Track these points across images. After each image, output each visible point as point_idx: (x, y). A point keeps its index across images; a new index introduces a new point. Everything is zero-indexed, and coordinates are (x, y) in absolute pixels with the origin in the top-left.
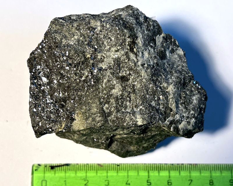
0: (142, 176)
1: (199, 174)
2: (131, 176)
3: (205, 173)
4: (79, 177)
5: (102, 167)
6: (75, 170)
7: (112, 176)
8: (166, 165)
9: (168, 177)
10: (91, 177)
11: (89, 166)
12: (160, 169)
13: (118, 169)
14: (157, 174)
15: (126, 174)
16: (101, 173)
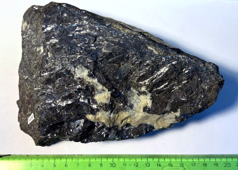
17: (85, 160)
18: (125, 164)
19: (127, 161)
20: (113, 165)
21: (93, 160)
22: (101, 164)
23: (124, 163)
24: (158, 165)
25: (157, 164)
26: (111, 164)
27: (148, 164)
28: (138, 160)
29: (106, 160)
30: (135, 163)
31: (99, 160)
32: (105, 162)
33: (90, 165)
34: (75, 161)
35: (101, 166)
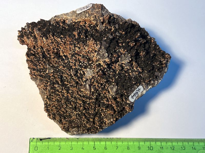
0: (91, 144)
1: (122, 144)
2: (85, 144)
3: (125, 143)
4: (56, 145)
5: (69, 140)
6: (54, 141)
7: (74, 145)
8: (104, 139)
9: (105, 145)
10: (62, 145)
11: (62, 139)
12: (101, 141)
13: (78, 141)
14: (99, 144)
15: (82, 144)
16: (68, 143)
17: (123, 144)
18: (162, 148)
19: (164, 145)
20: (150, 148)
21: (131, 143)
22: (139, 147)
23: (161, 146)
24: (193, 149)
25: (192, 147)
26: (149, 147)
27: (184, 148)
28: (174, 144)
29: (144, 144)
30: (172, 147)
31: (136, 144)
32: (143, 145)
33: (128, 148)
34: (114, 145)
35: (139, 149)
